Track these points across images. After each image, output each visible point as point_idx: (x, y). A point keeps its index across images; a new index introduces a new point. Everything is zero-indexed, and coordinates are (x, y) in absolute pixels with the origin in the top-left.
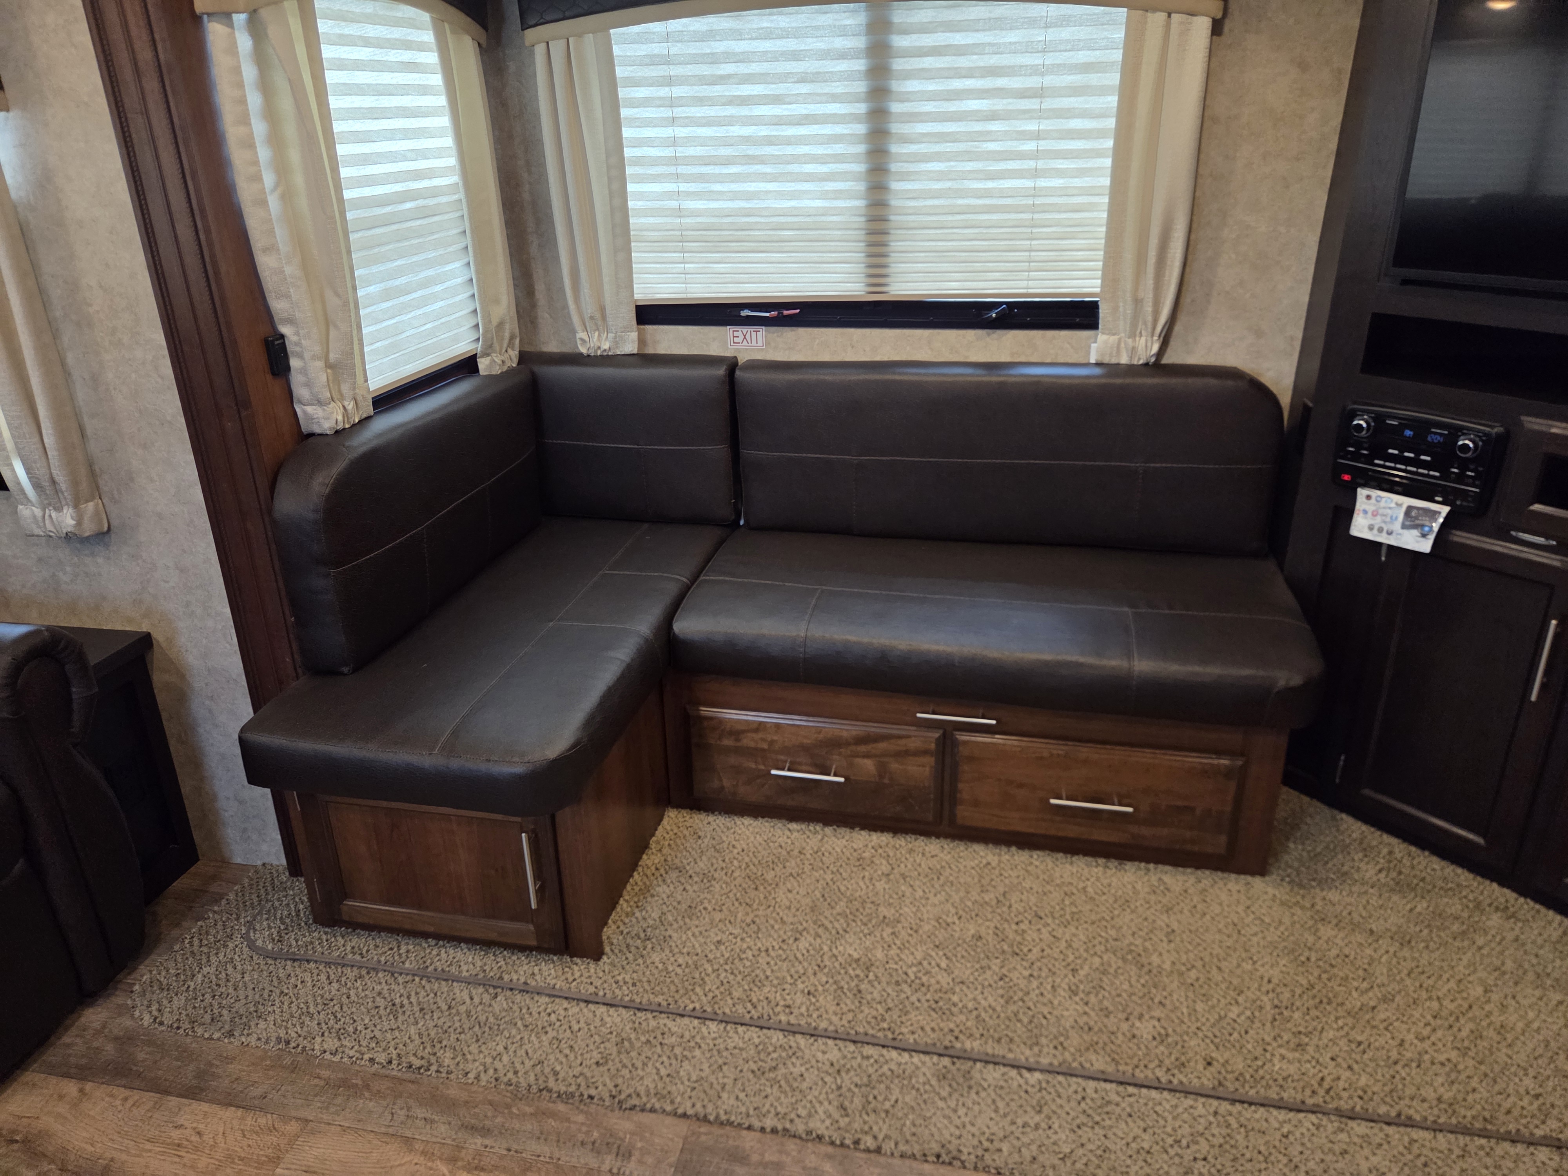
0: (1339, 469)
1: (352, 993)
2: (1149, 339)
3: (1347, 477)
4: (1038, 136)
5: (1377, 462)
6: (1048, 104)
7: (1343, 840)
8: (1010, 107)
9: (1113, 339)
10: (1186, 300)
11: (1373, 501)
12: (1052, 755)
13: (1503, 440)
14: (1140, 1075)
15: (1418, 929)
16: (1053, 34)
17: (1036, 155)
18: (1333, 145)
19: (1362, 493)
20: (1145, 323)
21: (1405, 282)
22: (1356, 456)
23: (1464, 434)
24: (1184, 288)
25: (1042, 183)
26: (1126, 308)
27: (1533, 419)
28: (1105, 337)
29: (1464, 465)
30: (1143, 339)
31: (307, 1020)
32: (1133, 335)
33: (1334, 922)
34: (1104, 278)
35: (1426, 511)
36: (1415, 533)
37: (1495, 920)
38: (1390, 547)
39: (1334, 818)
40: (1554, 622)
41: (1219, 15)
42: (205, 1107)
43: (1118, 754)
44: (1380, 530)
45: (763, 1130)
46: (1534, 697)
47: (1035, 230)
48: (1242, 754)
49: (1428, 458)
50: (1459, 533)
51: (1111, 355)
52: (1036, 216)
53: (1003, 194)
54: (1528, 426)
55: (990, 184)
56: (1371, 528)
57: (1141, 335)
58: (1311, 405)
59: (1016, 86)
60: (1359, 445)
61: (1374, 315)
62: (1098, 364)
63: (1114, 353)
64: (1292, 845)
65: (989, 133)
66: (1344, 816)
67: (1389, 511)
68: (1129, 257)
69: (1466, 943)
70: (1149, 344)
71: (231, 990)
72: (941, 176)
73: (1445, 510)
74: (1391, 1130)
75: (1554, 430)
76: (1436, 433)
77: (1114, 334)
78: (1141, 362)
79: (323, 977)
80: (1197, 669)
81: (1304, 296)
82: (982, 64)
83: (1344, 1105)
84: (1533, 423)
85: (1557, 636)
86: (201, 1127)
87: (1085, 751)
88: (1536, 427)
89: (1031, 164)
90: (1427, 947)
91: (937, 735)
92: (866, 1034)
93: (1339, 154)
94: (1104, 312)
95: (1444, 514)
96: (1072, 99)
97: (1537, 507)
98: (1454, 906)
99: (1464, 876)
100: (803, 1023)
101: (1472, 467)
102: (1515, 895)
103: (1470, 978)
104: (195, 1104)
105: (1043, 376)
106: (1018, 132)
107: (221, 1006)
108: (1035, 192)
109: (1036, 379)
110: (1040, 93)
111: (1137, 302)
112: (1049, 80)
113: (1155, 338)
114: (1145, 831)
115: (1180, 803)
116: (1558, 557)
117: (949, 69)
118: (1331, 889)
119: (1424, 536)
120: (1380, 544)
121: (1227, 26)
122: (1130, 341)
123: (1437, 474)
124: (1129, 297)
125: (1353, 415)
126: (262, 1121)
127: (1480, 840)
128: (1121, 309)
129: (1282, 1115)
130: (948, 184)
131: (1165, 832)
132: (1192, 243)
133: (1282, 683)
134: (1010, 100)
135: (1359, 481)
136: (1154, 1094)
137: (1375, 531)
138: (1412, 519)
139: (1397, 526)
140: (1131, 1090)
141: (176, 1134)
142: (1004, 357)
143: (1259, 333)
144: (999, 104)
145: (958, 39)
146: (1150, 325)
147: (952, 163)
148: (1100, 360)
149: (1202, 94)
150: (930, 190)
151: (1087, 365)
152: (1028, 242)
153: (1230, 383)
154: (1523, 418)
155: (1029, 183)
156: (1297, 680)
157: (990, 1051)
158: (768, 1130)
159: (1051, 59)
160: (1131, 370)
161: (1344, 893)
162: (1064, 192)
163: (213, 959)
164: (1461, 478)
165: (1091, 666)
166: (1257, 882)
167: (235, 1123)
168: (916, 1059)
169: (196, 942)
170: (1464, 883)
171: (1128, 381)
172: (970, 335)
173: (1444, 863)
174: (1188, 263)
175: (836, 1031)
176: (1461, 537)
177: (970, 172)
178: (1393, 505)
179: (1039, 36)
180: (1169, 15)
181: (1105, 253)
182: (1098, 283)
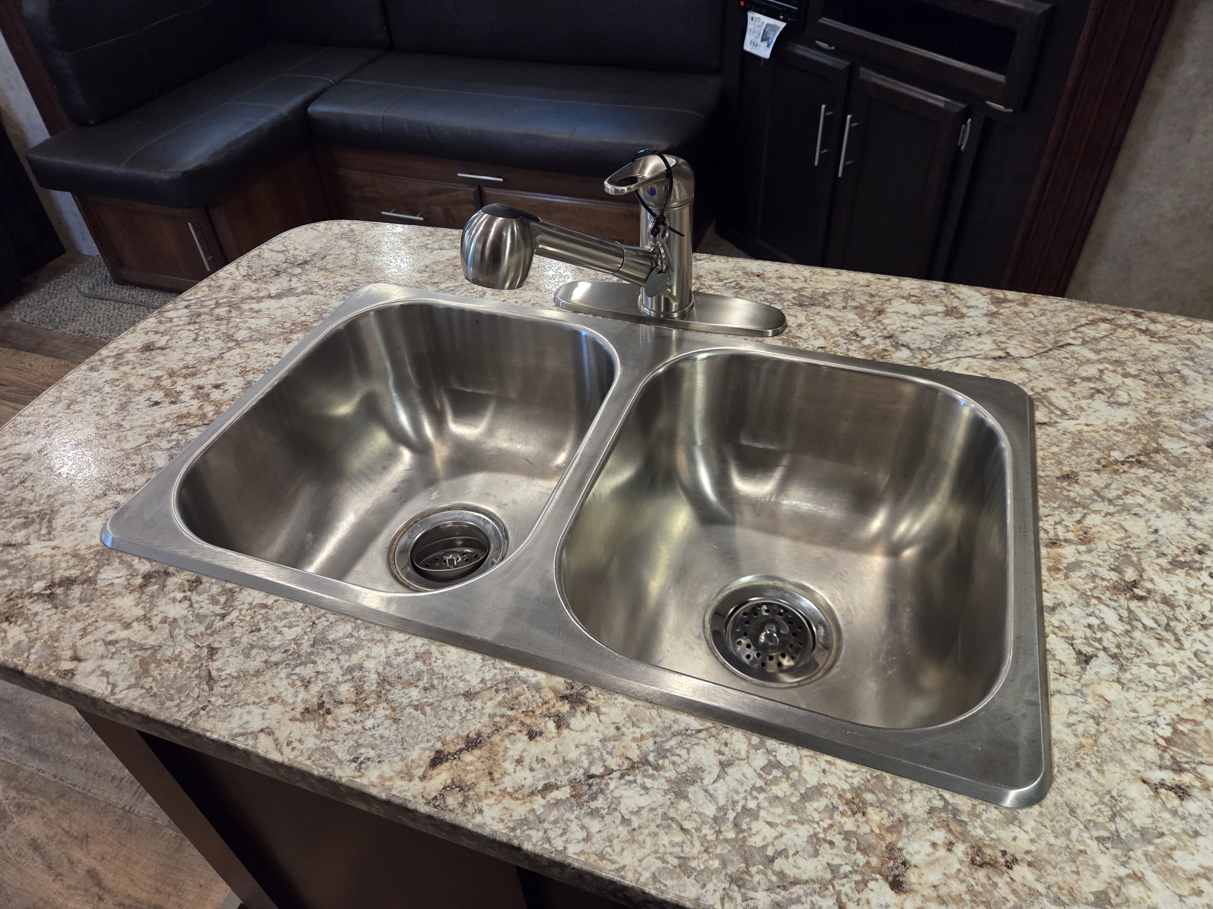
1: (124, 315)
11: (755, 22)
19: (750, 15)
31: (97, 324)
35: (773, 26)
36: (766, 44)
40: (823, 107)
42: (37, 356)
44: (754, 44)
46: (816, 163)
56: (751, 43)
67: (758, 28)
71: (63, 310)
73: (782, 25)
79: (112, 307)
86: (33, 363)
95: (781, 29)
97: (822, 19)
104: (32, 355)
107: (56, 315)
116: (834, 59)
119: (769, 46)
126: (62, 363)
137: (752, 45)
138: (767, 34)
139: (759, 40)
141: (20, 365)
163: (59, 296)
167: (50, 363)
169: (52, 287)
178: (760, 23)
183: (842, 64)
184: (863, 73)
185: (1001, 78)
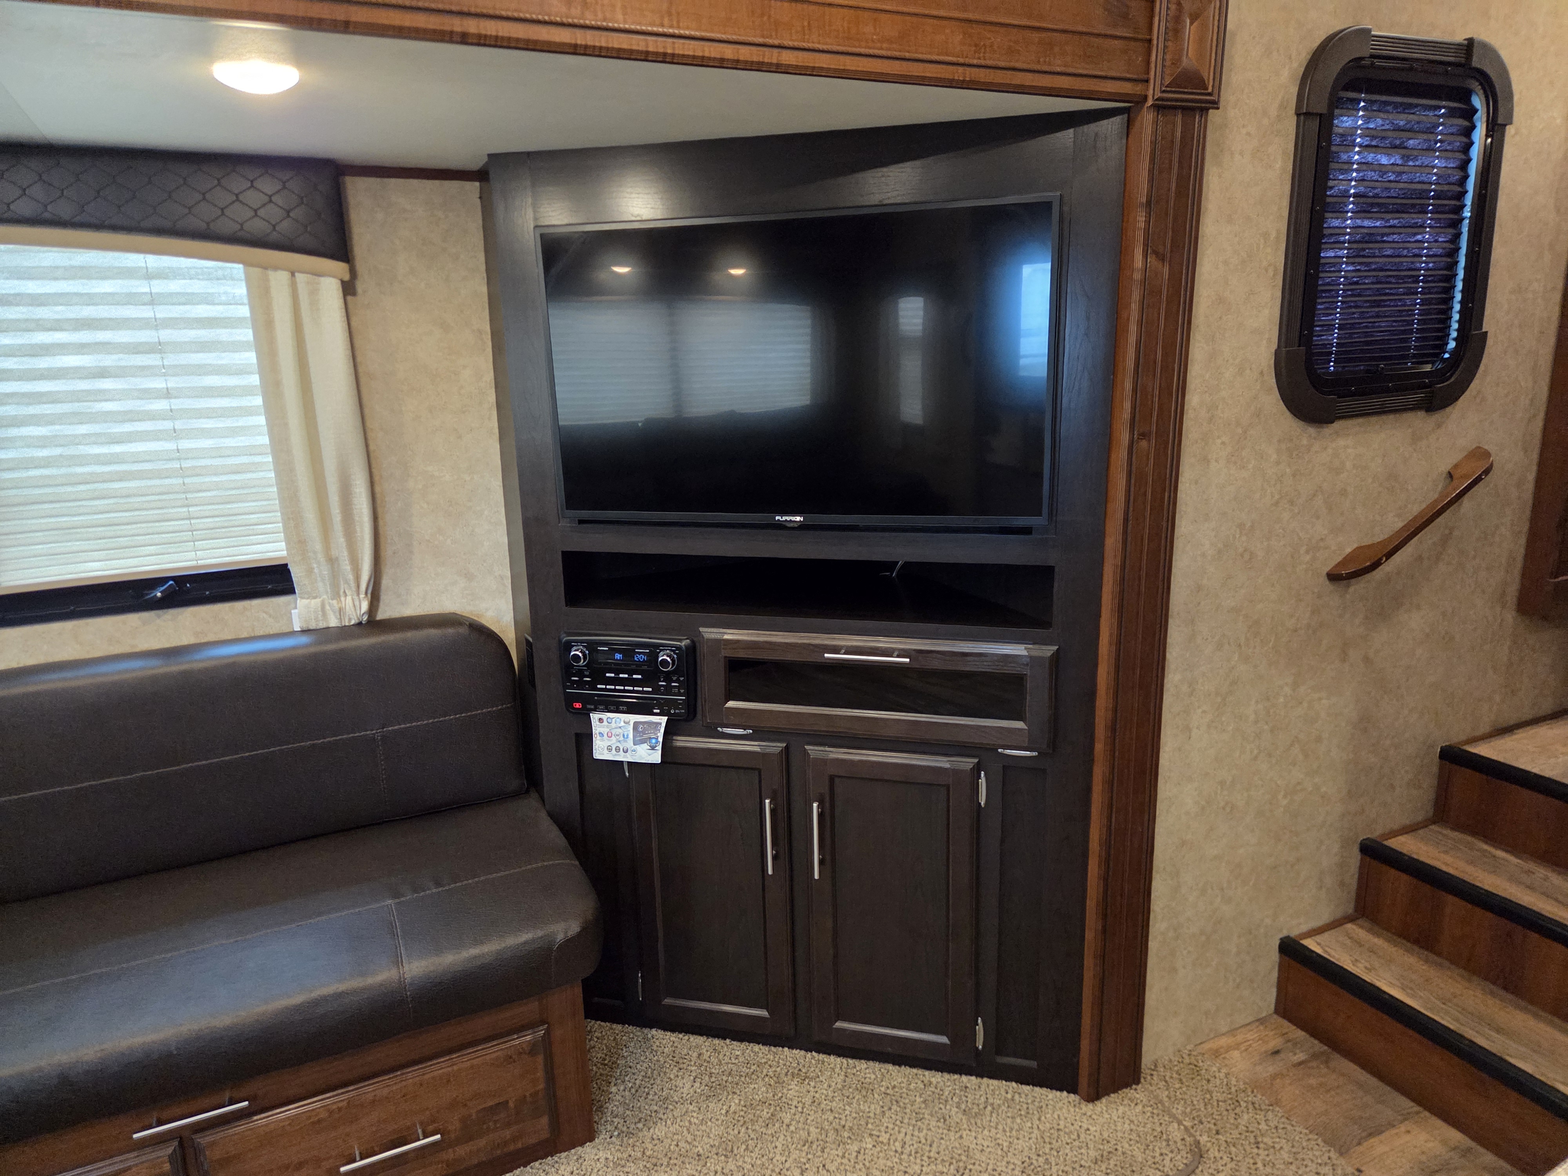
0: (570, 699)
2: (355, 597)
3: (578, 705)
4: (167, 394)
5: (599, 686)
6: (171, 359)
7: (658, 1061)
8: (123, 363)
9: (315, 603)
10: (387, 552)
11: (605, 723)
12: (331, 1112)
13: (692, 649)
15: (736, 1132)
16: (158, 287)
17: (170, 415)
18: (492, 397)
19: (595, 717)
20: (346, 582)
21: (581, 522)
22: (581, 684)
23: (661, 650)
24: (382, 540)
25: (185, 444)
26: (322, 569)
27: (709, 630)
28: (305, 601)
29: (668, 677)
30: (349, 598)
32: (336, 595)
33: (665, 1161)
34: (288, 541)
35: (650, 723)
36: (646, 746)
37: (793, 1089)
38: (630, 764)
39: (646, 1039)
40: (767, 801)
41: (347, 277)
43: (412, 1076)
44: (618, 749)
46: (770, 872)
47: (189, 496)
48: (543, 1022)
49: (640, 677)
50: (679, 738)
51: (316, 619)
52: (187, 480)
53: (136, 458)
54: (706, 636)
55: (117, 449)
56: (609, 749)
57: (346, 595)
58: (531, 640)
59: (124, 340)
60: (580, 673)
61: (564, 553)
62: (304, 632)
63: (320, 617)
64: (614, 1089)
65: (101, 391)
66: (654, 1031)
67: (620, 730)
68: (310, 516)
69: (777, 1125)
70: (357, 603)
72: (43, 442)
73: (664, 720)
75: (726, 637)
76: (640, 653)
77: (315, 598)
78: (353, 622)
80: (474, 951)
81: (502, 537)
82: (72, 316)
84: (710, 633)
85: (773, 811)
87: (369, 1090)
88: (713, 636)
89: (167, 425)
90: (747, 1149)
91: (169, 1149)
93: (499, 406)
94: (297, 574)
95: (664, 725)
96: (201, 355)
97: (731, 704)
98: (760, 1090)
99: (760, 1052)
101: (674, 678)
102: (803, 1052)
103: (787, 1165)
105: (238, 655)
106: (139, 390)
108: (180, 455)
109: (231, 660)
110: (157, 348)
111: (332, 561)
112: (166, 335)
113: (362, 596)
114: (461, 1151)
115: (490, 1103)
116: (756, 743)
117: (27, 320)
118: (655, 1123)
119: (653, 748)
120: (622, 762)
121: (360, 287)
122: (335, 602)
123: (650, 689)
124: (321, 557)
125: (568, 646)
127: (764, 1013)
128: (316, 570)
130: (58, 451)
131: (482, 1142)
132: (378, 496)
133: (560, 937)
134: (121, 356)
135: (589, 706)
137: (614, 751)
138: (641, 735)
139: (630, 744)
142: (186, 639)
143: (469, 577)
144: (109, 360)
145: (32, 287)
146: (353, 584)
147: (57, 427)
148: (305, 627)
149: (349, 352)
150: (32, 459)
151: (293, 633)
152: (185, 509)
153: (450, 631)
154: (701, 629)
155: (170, 446)
156: (574, 928)
159: (163, 312)
160: (344, 632)
161: (669, 1122)
162: (217, 452)
164: (668, 690)
165: (354, 992)
166: (588, 1151)
170: (763, 1061)
171: (343, 644)
172: (133, 620)
173: (744, 1045)
174: (380, 515)
176: (682, 741)
177: (84, 435)
178: (622, 724)
179: (141, 287)
180: (293, 274)
181: (282, 514)
182: (283, 545)
183: (776, 747)
184: (814, 751)
185: (1019, 725)
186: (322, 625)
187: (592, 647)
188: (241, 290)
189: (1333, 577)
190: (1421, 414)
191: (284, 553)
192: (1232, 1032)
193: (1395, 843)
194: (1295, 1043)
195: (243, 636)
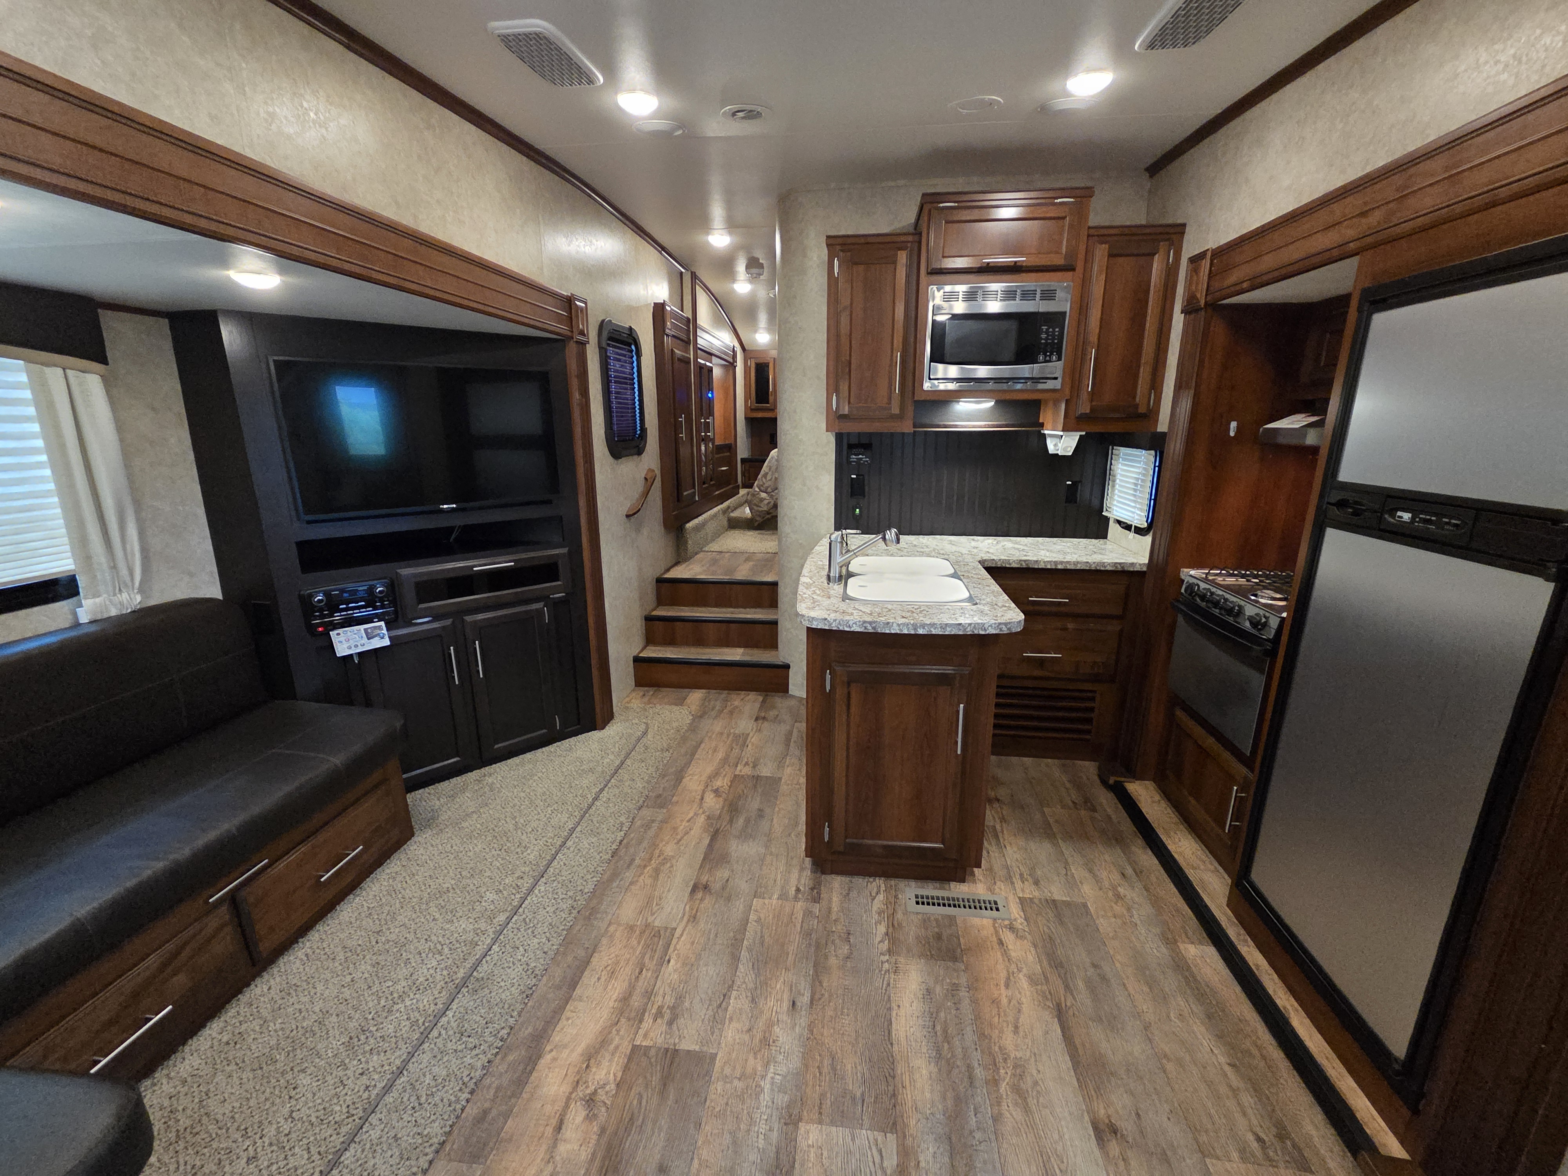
0: (315, 627)
2: (131, 592)
3: (322, 630)
5: (335, 615)
9: (97, 600)
14: (515, 903)
20: (124, 582)
21: (309, 522)
22: (322, 617)
26: (106, 575)
28: (89, 600)
29: (381, 600)
30: (126, 594)
32: (116, 592)
34: (75, 557)
36: (376, 639)
38: (360, 654)
40: (451, 648)
41: (106, 375)
44: (352, 647)
45: (468, 1101)
46: (457, 683)
49: (363, 603)
50: (396, 631)
51: (100, 612)
54: (402, 573)
57: (123, 592)
60: (321, 610)
61: (297, 543)
63: (104, 611)
67: (355, 636)
70: (132, 596)
74: (574, 835)
76: (361, 590)
77: (97, 597)
78: (131, 611)
83: (559, 843)
85: (455, 652)
88: (406, 573)
92: (422, 1033)
94: (82, 581)
95: (384, 626)
97: (421, 606)
100: (389, 1077)
101: (386, 600)
113: (136, 590)
119: (382, 638)
120: (352, 655)
122: (114, 598)
123: (371, 609)
124: (102, 566)
127: (457, 759)
128: (99, 577)
129: (555, 863)
135: (329, 628)
136: (526, 902)
139: (364, 641)
140: (521, 910)
146: (128, 584)
148: (90, 620)
151: (80, 626)
152: (21, 536)
154: (398, 570)
157: (469, 966)
158: (470, 1096)
160: (124, 619)
164: (383, 607)
168: (454, 1006)
173: (446, 781)
175: (409, 1053)
176: (399, 631)
178: (355, 632)
180: (64, 369)
181: (69, 538)
182: (71, 561)
183: (449, 622)
184: (469, 618)
185: (559, 583)
186: (105, 616)
187: (327, 594)
188: (24, 378)
189: (628, 516)
190: (636, 456)
191: (72, 567)
192: (627, 696)
193: (654, 613)
194: (648, 691)
195: (28, 636)
